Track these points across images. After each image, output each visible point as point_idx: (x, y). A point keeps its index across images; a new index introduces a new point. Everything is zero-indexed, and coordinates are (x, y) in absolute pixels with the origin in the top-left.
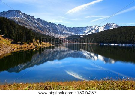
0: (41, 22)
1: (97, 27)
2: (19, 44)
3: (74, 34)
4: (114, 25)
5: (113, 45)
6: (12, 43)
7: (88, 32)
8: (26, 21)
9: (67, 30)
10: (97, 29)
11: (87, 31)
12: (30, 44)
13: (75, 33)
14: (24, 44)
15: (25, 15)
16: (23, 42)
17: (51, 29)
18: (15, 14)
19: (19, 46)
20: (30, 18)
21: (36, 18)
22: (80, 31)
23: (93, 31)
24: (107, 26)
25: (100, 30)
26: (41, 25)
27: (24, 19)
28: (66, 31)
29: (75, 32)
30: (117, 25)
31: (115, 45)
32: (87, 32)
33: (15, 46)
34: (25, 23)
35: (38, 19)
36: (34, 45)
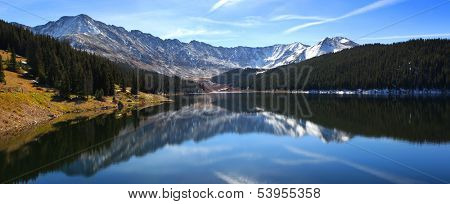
0: (142, 40)
1: (301, 46)
2: (74, 100)
3: (238, 66)
4: (344, 41)
5: (341, 93)
6: (55, 99)
7: (276, 61)
8: (105, 42)
9: (216, 55)
10: (301, 52)
11: (273, 58)
12: (103, 100)
13: (240, 64)
14: (86, 100)
15: (100, 25)
16: (84, 94)
17: (170, 57)
18: (77, 26)
19: (71, 106)
20: (114, 31)
21: (129, 30)
22: (254, 57)
23: (291, 59)
24: (326, 43)
25: (310, 55)
26: (144, 48)
27: (99, 36)
28: (212, 59)
29: (240, 59)
30: (351, 43)
31: (348, 93)
32: (273, 61)
33: (62, 106)
34: (102, 46)
35: (135, 33)
36: (114, 101)
